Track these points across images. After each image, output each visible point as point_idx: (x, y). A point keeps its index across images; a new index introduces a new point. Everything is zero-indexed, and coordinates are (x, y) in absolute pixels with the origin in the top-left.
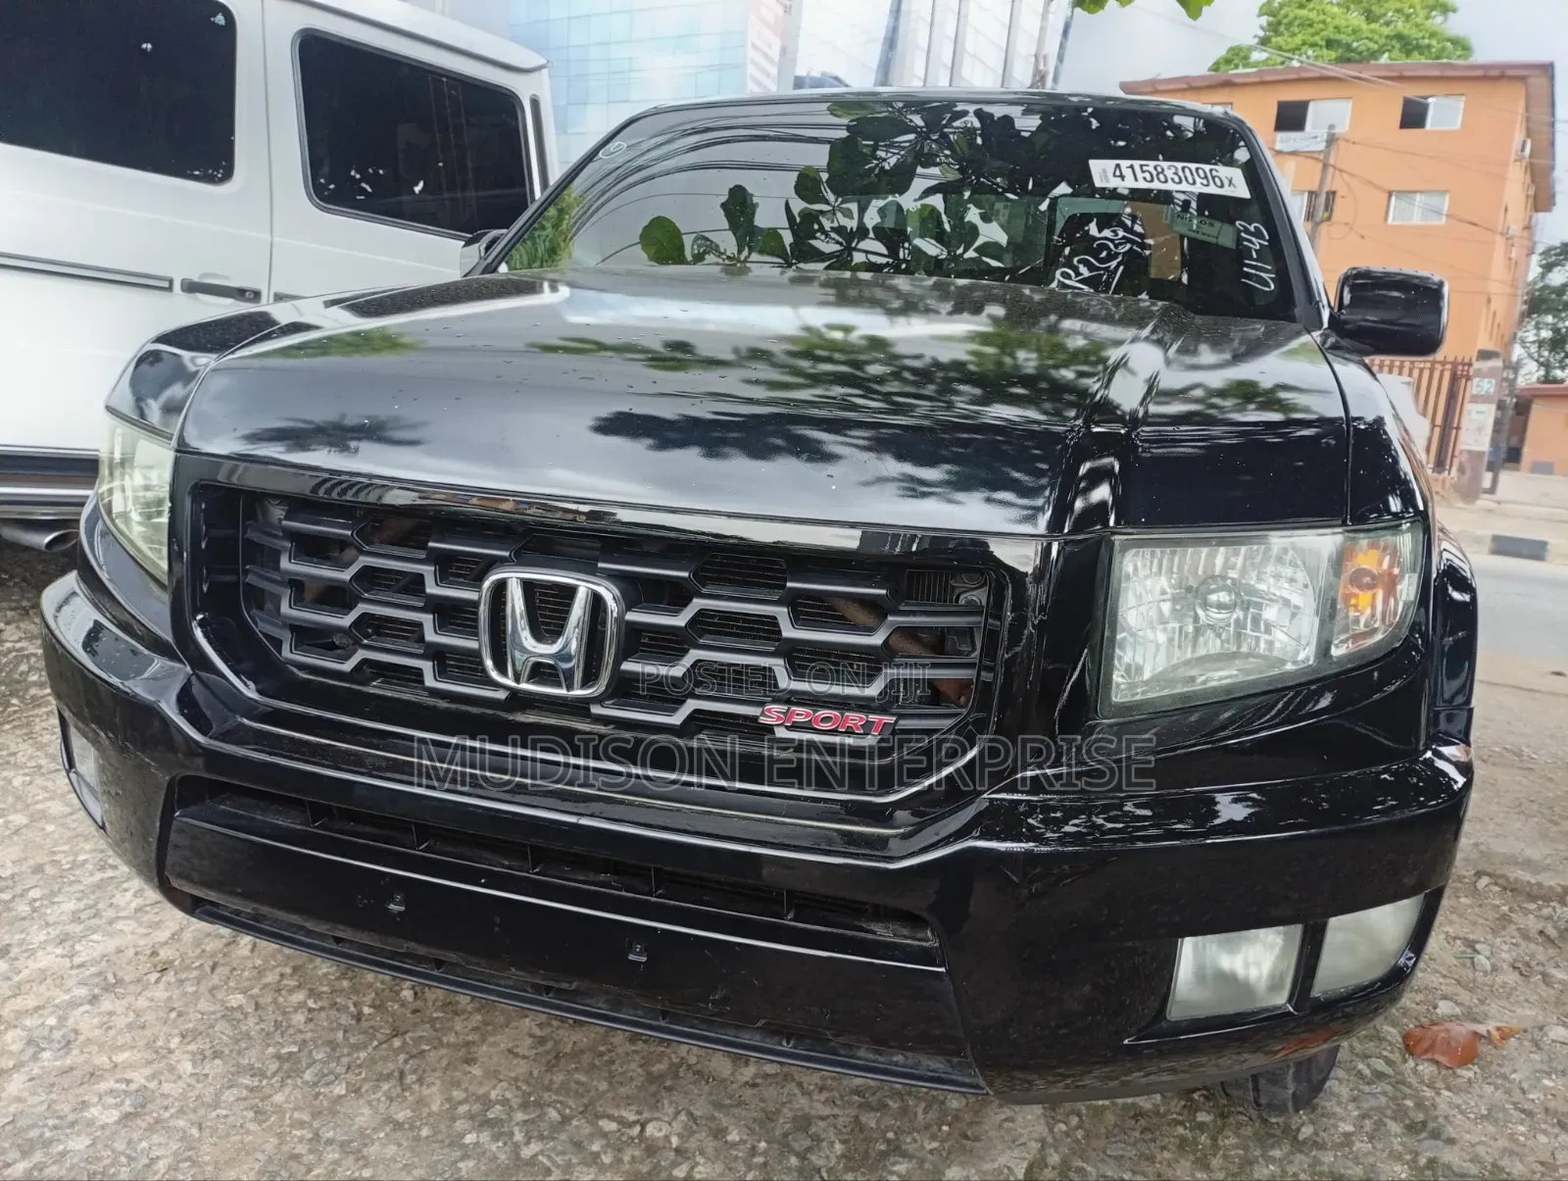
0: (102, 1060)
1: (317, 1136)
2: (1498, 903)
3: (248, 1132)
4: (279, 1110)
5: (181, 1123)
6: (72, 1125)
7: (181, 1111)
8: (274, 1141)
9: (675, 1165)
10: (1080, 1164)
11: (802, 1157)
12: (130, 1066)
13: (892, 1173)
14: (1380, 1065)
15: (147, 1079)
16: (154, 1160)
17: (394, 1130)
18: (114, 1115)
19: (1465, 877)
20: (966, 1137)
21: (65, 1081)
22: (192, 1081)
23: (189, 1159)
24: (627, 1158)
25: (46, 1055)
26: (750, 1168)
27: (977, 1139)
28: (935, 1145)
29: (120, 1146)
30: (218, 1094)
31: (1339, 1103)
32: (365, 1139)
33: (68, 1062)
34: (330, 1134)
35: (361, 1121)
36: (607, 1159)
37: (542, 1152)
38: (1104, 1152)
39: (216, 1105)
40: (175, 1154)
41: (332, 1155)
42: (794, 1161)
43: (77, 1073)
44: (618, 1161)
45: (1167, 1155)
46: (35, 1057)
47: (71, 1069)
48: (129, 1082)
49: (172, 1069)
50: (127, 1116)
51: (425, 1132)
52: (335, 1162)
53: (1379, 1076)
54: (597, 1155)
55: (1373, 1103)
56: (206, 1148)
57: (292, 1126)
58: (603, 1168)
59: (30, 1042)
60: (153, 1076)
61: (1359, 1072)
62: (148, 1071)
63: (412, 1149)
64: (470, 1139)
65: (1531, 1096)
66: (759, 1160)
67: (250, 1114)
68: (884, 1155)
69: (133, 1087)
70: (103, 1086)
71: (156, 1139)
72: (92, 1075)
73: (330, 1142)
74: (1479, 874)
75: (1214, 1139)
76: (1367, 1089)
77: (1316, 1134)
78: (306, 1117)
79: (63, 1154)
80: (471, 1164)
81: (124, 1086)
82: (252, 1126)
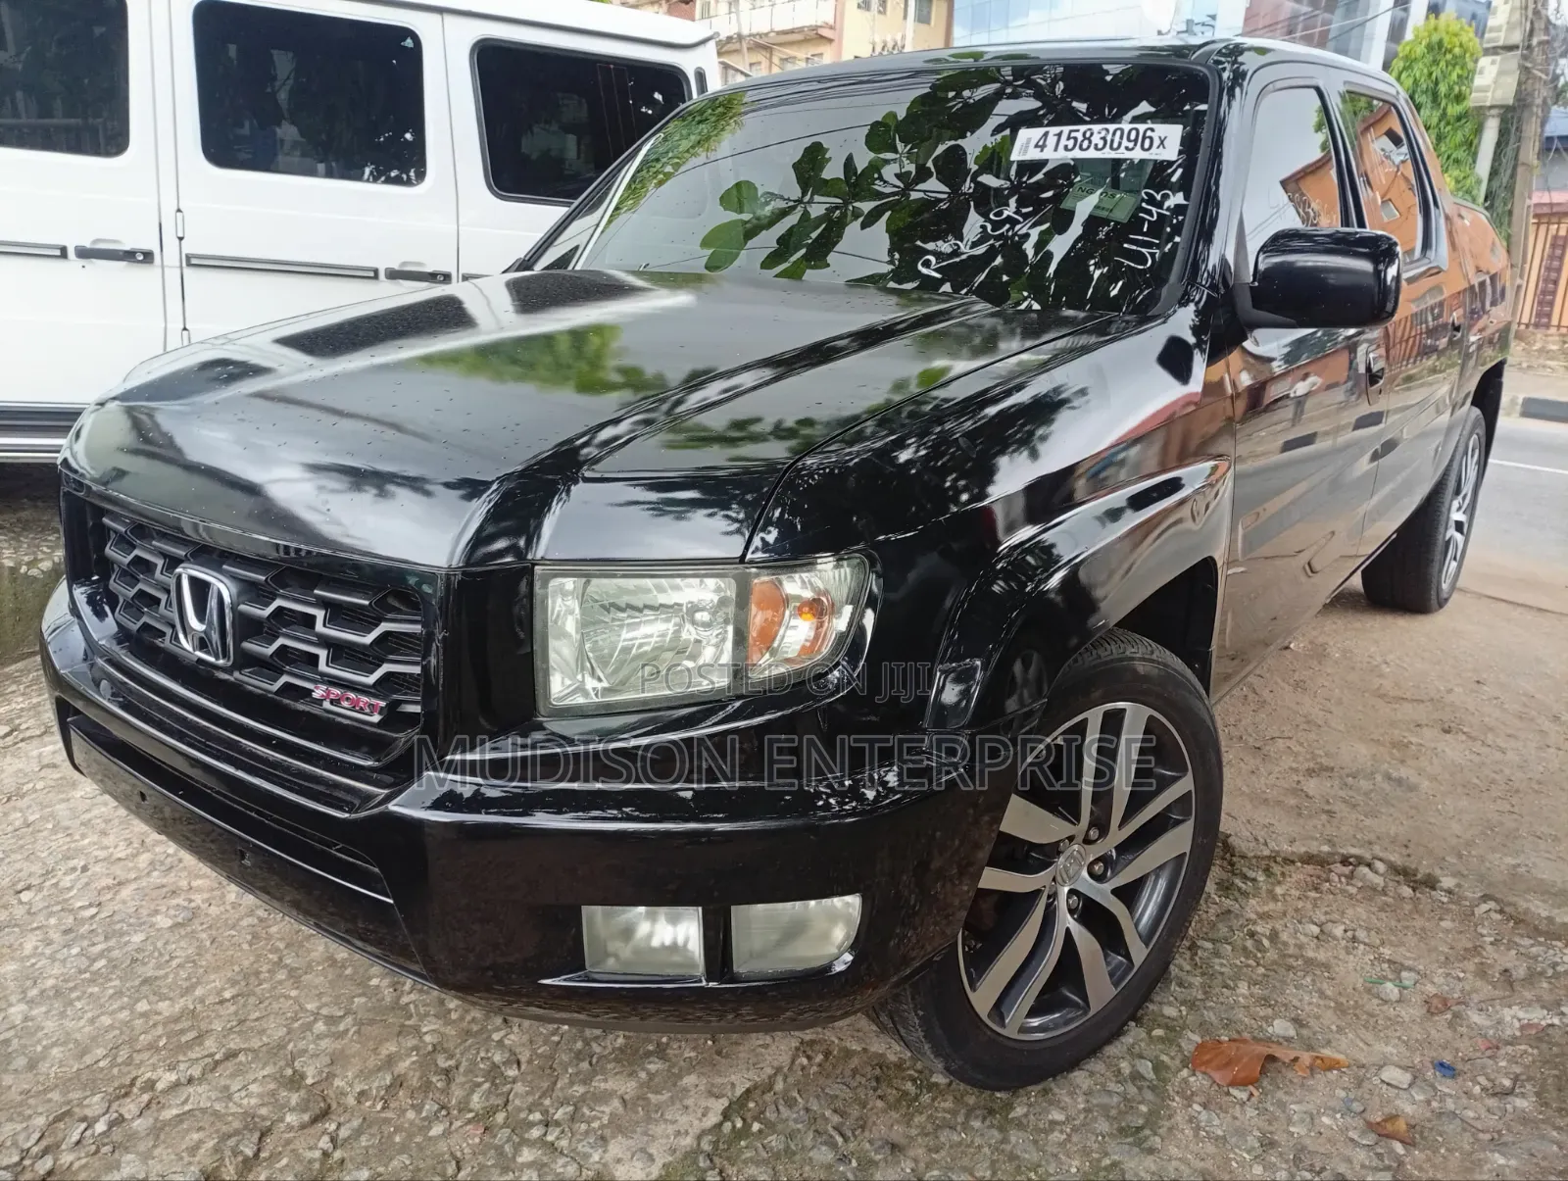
0: (184, 884)
1: (281, 959)
2: (1485, 932)
3: (242, 950)
4: (269, 937)
5: (204, 936)
6: (141, 924)
7: (210, 927)
8: (252, 959)
9: (498, 1029)
10: (795, 1094)
11: (587, 1043)
12: (199, 890)
13: (643, 1069)
14: (1146, 1068)
15: (203, 901)
16: (172, 958)
17: (330, 966)
18: (169, 923)
19: (1466, 899)
20: (719, 1053)
21: (155, 894)
22: (228, 907)
23: (194, 961)
24: (468, 1018)
25: (155, 874)
26: (545, 1043)
27: (727, 1056)
28: (693, 1054)
29: (159, 944)
30: (239, 920)
31: (1072, 1094)
32: (309, 969)
33: (165, 881)
34: (288, 962)
35: (314, 955)
36: (454, 1016)
37: (414, 1002)
38: (823, 1090)
39: (233, 927)
40: (188, 957)
41: (281, 975)
42: (579, 1045)
43: (164, 890)
44: (462, 1018)
45: (880, 1104)
46: (148, 874)
47: (163, 886)
48: (191, 901)
49: (223, 896)
50: (177, 925)
51: (348, 971)
52: (280, 982)
53: (1136, 1076)
54: (449, 1011)
55: (1105, 1100)
56: (208, 956)
57: (271, 951)
58: (448, 1022)
59: (152, 863)
60: (207, 900)
61: (1119, 1071)
62: (206, 896)
63: (330, 982)
64: (375, 982)
65: (1292, 1129)
66: (556, 1038)
67: (249, 937)
68: (648, 1054)
69: (193, 905)
70: (174, 902)
71: (183, 944)
72: (174, 892)
73: (286, 966)
74: (1486, 898)
75: (934, 1099)
76: (1112, 1086)
77: (1026, 1115)
78: (281, 945)
79: (126, 943)
80: (363, 1000)
81: (186, 904)
82: (245, 946)
